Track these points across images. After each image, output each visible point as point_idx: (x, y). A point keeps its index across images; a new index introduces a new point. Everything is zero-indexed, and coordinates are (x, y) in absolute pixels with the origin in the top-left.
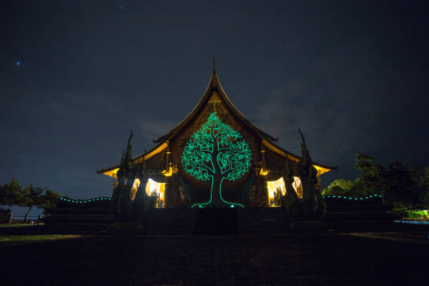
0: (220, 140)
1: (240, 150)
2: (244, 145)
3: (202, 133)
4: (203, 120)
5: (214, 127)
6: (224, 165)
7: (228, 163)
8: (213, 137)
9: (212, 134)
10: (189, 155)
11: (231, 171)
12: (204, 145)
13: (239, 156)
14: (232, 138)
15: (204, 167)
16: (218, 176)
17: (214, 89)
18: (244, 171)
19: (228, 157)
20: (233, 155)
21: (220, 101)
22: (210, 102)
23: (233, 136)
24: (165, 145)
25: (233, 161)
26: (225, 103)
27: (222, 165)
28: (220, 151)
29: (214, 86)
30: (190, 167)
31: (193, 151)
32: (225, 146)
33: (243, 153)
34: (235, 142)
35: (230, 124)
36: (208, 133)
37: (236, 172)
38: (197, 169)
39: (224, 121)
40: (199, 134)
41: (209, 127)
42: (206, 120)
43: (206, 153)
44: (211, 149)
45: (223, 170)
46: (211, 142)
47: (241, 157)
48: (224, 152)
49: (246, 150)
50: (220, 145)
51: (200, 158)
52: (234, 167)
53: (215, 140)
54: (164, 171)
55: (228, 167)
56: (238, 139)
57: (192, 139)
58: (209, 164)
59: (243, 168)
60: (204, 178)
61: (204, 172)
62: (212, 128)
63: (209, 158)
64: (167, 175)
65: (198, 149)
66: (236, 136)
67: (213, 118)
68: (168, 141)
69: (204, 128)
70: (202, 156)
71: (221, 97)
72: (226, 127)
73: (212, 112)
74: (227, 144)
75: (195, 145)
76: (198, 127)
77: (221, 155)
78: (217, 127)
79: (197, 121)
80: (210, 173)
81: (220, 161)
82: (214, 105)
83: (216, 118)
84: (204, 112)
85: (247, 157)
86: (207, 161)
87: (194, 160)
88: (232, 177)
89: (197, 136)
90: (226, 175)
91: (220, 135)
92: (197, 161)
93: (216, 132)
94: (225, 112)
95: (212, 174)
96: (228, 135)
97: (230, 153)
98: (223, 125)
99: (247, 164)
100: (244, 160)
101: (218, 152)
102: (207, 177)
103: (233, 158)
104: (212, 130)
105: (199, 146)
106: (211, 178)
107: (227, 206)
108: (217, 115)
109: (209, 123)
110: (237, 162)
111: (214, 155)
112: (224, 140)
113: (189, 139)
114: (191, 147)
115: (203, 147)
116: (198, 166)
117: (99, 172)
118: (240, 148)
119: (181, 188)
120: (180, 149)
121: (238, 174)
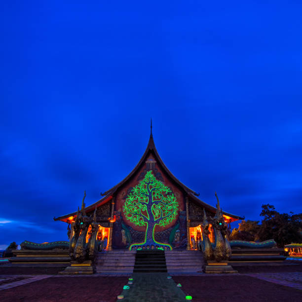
0: (154, 193)
1: (169, 202)
2: (173, 198)
3: (140, 188)
4: (141, 177)
5: (150, 183)
6: (157, 214)
7: (160, 212)
8: (149, 191)
9: (148, 189)
10: (130, 205)
11: (162, 219)
12: (142, 198)
13: (169, 207)
14: (164, 192)
15: (140, 215)
16: (152, 222)
17: (151, 152)
18: (172, 219)
19: (160, 207)
20: (163, 206)
21: (155, 162)
22: (146, 162)
23: (164, 190)
24: (110, 197)
25: (164, 211)
26: (159, 164)
27: (155, 214)
28: (154, 203)
29: (151, 149)
30: (130, 215)
31: (133, 202)
32: (158, 199)
33: (172, 205)
34: (165, 196)
35: (162, 181)
36: (145, 187)
37: (166, 219)
38: (136, 217)
39: (158, 179)
40: (138, 188)
41: (146, 183)
42: (144, 177)
43: (143, 204)
44: (147, 201)
45: (156, 218)
46: (147, 195)
47: (170, 207)
48: (156, 203)
49: (174, 202)
50: (154, 197)
51: (138, 208)
52: (164, 215)
53: (150, 193)
54: (110, 218)
55: (159, 216)
56: (169, 194)
57: (132, 192)
58: (144, 213)
59: (171, 217)
60: (141, 224)
61: (141, 219)
63: (145, 208)
64: (112, 221)
65: (137, 201)
66: (167, 191)
67: (149, 175)
68: (113, 195)
69: (142, 183)
70: (140, 207)
71: (156, 157)
72: (159, 183)
73: (149, 170)
74: (159, 197)
75: (135, 197)
76: (137, 184)
77: (154, 206)
78: (152, 183)
79: (137, 178)
80: (146, 220)
81: (153, 211)
82: (151, 165)
83: (152, 176)
85: (175, 207)
86: (143, 210)
87: (133, 209)
88: (162, 224)
89: (136, 190)
90: (157, 222)
91: (154, 190)
92: (135, 210)
93: (151, 187)
94: (159, 171)
95: (148, 221)
96: (161, 190)
97: (161, 205)
98: (157, 182)
99: (174, 213)
100: (172, 210)
101: (152, 203)
102: (143, 223)
103: (163, 208)
104: (148, 185)
105: (138, 198)
106: (146, 224)
107: (158, 246)
108: (152, 173)
109: (146, 179)
110: (166, 211)
111: (149, 206)
112: (157, 194)
113: (130, 192)
114: (131, 199)
115: (141, 199)
116: (136, 214)
117: (56, 220)
118: (169, 200)
119: (123, 231)
120: (123, 201)
121: (167, 221)
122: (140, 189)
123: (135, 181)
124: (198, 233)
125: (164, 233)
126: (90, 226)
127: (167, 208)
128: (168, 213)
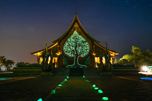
0: (78, 42)
1: (85, 46)
2: (87, 44)
3: (71, 39)
5: (76, 36)
6: (79, 51)
7: (81, 50)
8: (75, 40)
10: (66, 47)
11: (82, 53)
13: (85, 48)
15: (72, 52)
16: (77, 55)
18: (87, 53)
19: (81, 48)
20: (83, 48)
21: (78, 26)
22: (74, 26)
23: (83, 40)
24: (57, 43)
25: (82, 50)
26: (80, 27)
27: (78, 51)
28: (78, 46)
29: (76, 20)
30: (66, 52)
31: (68, 46)
32: (80, 44)
33: (87, 47)
34: (83, 43)
35: (82, 35)
36: (73, 38)
37: (84, 54)
38: (69, 53)
39: (79, 34)
40: (70, 39)
41: (74, 36)
42: (73, 34)
43: (73, 46)
44: (74, 45)
45: (79, 53)
46: (74, 42)
47: (86, 48)
49: (88, 46)
50: (78, 43)
51: (70, 48)
54: (57, 53)
55: (81, 52)
56: (85, 42)
57: (67, 41)
59: (86, 53)
60: (72, 56)
61: (72, 54)
64: (58, 55)
65: (70, 45)
67: (75, 33)
69: (72, 36)
70: (71, 48)
71: (79, 24)
73: (75, 30)
74: (81, 43)
75: (69, 43)
76: (70, 37)
78: (77, 36)
81: (78, 50)
82: (76, 27)
83: (77, 33)
84: (72, 31)
85: (88, 48)
86: (73, 49)
87: (68, 49)
88: (82, 56)
89: (69, 40)
90: (80, 55)
91: (78, 40)
92: (69, 50)
93: (76, 38)
94: (80, 30)
95: (75, 54)
96: (81, 40)
97: (81, 47)
98: (79, 36)
99: (88, 51)
100: (87, 49)
102: (73, 55)
103: (83, 49)
104: (75, 38)
105: (70, 44)
106: (74, 56)
107: (80, 66)
108: (77, 32)
109: (74, 35)
110: (84, 50)
111: (76, 48)
112: (80, 42)
113: (66, 41)
114: (67, 44)
115: (71, 44)
116: (70, 51)
117: (32, 54)
118: (85, 45)
119: (63, 60)
120: (63, 45)
121: (85, 54)
123: (68, 36)
127: (84, 48)
128: (85, 51)
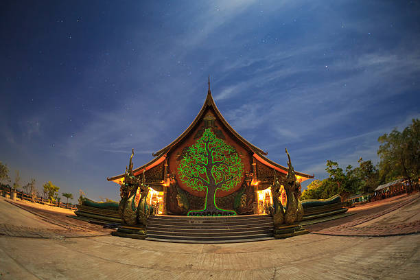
0: (214, 153)
1: (233, 163)
2: (237, 158)
4: (199, 135)
5: (208, 142)
6: (218, 177)
7: (222, 175)
8: (208, 151)
9: (207, 148)
10: (185, 167)
11: (224, 182)
12: (200, 158)
14: (226, 152)
15: (199, 179)
16: (212, 187)
17: (209, 108)
18: (237, 182)
19: (221, 169)
20: (226, 168)
21: (215, 118)
22: (204, 119)
23: (226, 150)
24: (163, 158)
26: (219, 120)
27: (216, 177)
28: (214, 164)
29: (209, 104)
30: (186, 179)
31: (189, 164)
32: (220, 160)
33: (236, 166)
34: (228, 156)
35: (224, 139)
36: (203, 147)
37: (229, 183)
38: (193, 180)
39: (218, 137)
40: (195, 148)
41: (205, 142)
42: (202, 135)
43: (201, 165)
44: (206, 162)
45: (218, 181)
46: (206, 156)
47: (234, 169)
48: (218, 165)
49: (239, 163)
50: (214, 158)
52: (227, 178)
53: (210, 153)
54: (163, 182)
55: (221, 179)
56: (232, 153)
57: (188, 153)
58: (203, 176)
59: (236, 180)
60: (199, 188)
62: (207, 143)
63: (204, 170)
64: (165, 185)
65: (194, 162)
66: (230, 150)
67: (208, 132)
68: (165, 155)
69: (200, 142)
70: (197, 169)
71: (216, 114)
72: (221, 141)
73: (207, 128)
74: (221, 158)
75: (191, 158)
76: (194, 143)
77: (215, 167)
78: (212, 142)
79: (193, 136)
80: (205, 184)
81: (214, 174)
82: (210, 122)
83: (212, 135)
84: (199, 128)
85: (240, 169)
86: (202, 173)
87: (190, 172)
88: (226, 188)
89: (192, 150)
90: (220, 185)
91: (214, 149)
92: (192, 173)
93: (210, 146)
94: (220, 128)
95: (207, 185)
96: (222, 149)
97: (223, 166)
98: (218, 140)
99: (240, 175)
100: (236, 172)
101: (212, 165)
102: (202, 187)
103: (226, 171)
105: (195, 159)
106: (206, 189)
107: (221, 212)
108: (211, 131)
109: (204, 138)
110: (230, 174)
111: (208, 168)
112: (218, 154)
113: (185, 153)
114: (187, 160)
115: (199, 160)
116: (194, 177)
117: (109, 180)
118: (233, 161)
119: (178, 197)
120: (177, 162)
121: (232, 185)
122: (197, 148)
123: (191, 140)
124: (267, 197)
125: (228, 199)
126: (139, 188)
127: (231, 169)
